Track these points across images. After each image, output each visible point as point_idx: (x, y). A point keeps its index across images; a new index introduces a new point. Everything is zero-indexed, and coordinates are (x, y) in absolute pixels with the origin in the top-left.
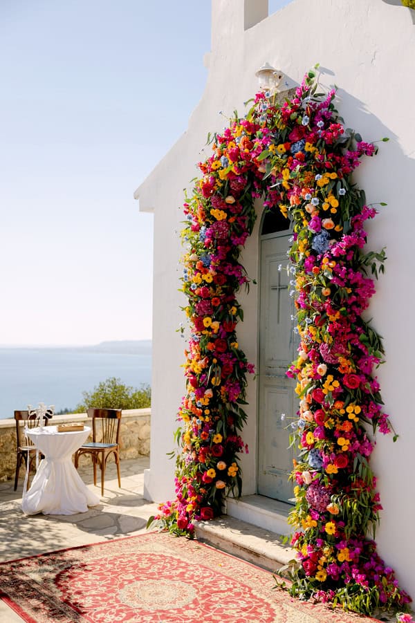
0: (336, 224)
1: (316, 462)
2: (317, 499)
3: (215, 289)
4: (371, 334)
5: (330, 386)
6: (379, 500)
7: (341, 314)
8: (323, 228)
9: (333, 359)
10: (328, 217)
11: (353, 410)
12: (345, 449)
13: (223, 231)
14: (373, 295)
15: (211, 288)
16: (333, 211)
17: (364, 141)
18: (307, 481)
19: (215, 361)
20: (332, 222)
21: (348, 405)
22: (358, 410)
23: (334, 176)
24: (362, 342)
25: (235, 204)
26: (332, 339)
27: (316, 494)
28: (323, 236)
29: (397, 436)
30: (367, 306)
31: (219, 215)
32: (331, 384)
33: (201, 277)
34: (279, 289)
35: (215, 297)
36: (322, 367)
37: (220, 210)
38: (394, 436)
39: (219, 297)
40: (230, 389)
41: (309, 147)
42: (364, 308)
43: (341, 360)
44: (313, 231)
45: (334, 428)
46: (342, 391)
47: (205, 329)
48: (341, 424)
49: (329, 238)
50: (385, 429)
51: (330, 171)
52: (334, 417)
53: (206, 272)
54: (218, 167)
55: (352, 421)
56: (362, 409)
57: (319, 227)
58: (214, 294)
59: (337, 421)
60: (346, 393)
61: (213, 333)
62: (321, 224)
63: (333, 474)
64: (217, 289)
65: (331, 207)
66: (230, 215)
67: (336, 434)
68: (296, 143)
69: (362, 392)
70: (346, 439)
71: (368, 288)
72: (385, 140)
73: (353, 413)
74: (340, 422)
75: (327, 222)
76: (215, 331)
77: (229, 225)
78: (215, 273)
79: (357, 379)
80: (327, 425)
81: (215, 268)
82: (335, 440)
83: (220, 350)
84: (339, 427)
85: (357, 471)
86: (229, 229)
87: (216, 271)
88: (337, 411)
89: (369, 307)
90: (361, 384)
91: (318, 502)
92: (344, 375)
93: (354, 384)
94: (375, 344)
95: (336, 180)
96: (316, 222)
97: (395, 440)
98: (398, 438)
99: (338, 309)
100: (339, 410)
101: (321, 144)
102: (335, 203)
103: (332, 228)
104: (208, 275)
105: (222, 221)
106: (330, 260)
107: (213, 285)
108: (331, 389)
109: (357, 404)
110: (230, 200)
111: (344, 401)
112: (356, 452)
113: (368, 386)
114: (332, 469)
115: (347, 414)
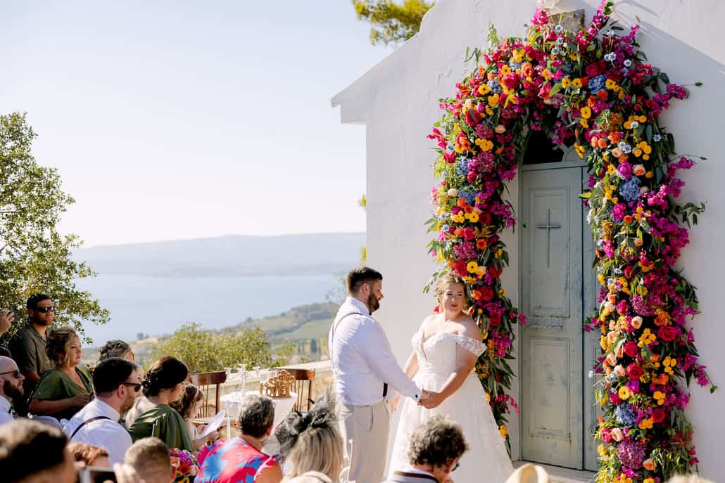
0: (647, 170)
1: (627, 418)
2: (632, 455)
3: (480, 229)
4: (684, 284)
5: (647, 338)
6: (695, 453)
7: (655, 265)
8: (634, 175)
9: (648, 311)
10: (639, 163)
11: (669, 363)
12: (660, 403)
13: (489, 163)
14: (686, 245)
15: (476, 228)
16: (646, 158)
17: (672, 82)
18: (619, 438)
19: (480, 311)
20: (643, 169)
21: (663, 359)
22: (674, 362)
23: (643, 119)
24: (678, 293)
25: (505, 133)
26: (647, 291)
27: (630, 451)
28: (633, 183)
29: (716, 387)
30: (679, 255)
31: (486, 145)
32: (648, 337)
33: (463, 216)
34: (549, 228)
35: (481, 238)
36: (637, 320)
37: (488, 139)
38: (711, 387)
39: (485, 238)
40: (499, 343)
41: (611, 85)
42: (675, 257)
43: (659, 312)
44: (623, 178)
45: (651, 381)
46: (657, 344)
47: (468, 274)
48: (657, 377)
49: (641, 185)
50: (703, 381)
51: (639, 114)
52: (650, 370)
53: (470, 211)
54: (486, 92)
55: (667, 374)
56: (677, 361)
57: (629, 174)
58: (480, 236)
59: (653, 374)
60: (661, 346)
61: (478, 280)
62: (632, 170)
63: (647, 429)
64: (483, 230)
65: (643, 153)
66: (496, 144)
67: (652, 388)
68: (594, 77)
69: (678, 343)
70: (662, 392)
71: (682, 238)
72: (699, 84)
73: (670, 366)
74: (656, 375)
75: (638, 168)
76: (480, 277)
77: (496, 157)
78: (481, 212)
79: (674, 331)
80: (642, 379)
81: (480, 207)
82: (651, 394)
83: (486, 298)
84: (655, 381)
85: (675, 424)
86: (495, 161)
87: (481, 209)
88: (652, 365)
89: (681, 257)
90: (677, 336)
91: (632, 458)
92: (659, 327)
93: (670, 337)
94: (690, 295)
95: (645, 124)
96: (627, 168)
97: (712, 391)
98: (715, 391)
99: (654, 260)
100: (654, 363)
101: (626, 84)
102: (648, 150)
103: (642, 174)
104: (474, 214)
105: (487, 152)
106: (645, 209)
107: (479, 225)
108: (648, 342)
109: (672, 358)
110: (501, 129)
111: (660, 354)
112: (671, 405)
113: (684, 338)
114: (647, 424)
115: (662, 367)
